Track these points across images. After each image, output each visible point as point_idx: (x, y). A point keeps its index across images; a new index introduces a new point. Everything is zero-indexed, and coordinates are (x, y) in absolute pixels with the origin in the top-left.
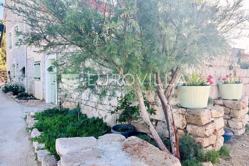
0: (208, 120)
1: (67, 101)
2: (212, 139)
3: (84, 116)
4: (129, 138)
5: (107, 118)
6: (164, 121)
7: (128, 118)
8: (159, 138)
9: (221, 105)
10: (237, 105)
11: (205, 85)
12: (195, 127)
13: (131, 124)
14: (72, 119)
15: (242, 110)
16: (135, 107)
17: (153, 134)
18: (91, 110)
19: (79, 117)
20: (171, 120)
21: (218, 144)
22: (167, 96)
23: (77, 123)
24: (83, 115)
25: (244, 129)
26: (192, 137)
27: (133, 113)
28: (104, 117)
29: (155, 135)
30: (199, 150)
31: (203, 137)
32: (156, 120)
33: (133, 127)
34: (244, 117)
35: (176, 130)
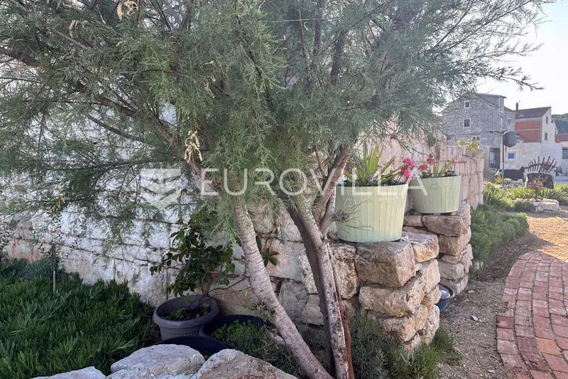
0: (410, 271)
1: (20, 238)
2: (420, 318)
3: (71, 278)
4: (214, 356)
5: (141, 283)
6: (298, 279)
7: (200, 278)
8: (302, 341)
9: (417, 227)
10: (453, 226)
11: (396, 183)
12: (381, 292)
13: (211, 294)
14: (35, 292)
15: (462, 237)
16: (221, 247)
17: (283, 333)
18: (92, 262)
19: (57, 282)
20: (330, 286)
21: (431, 326)
22: (317, 219)
23: (50, 304)
24: (67, 275)
25: (467, 279)
26: (374, 318)
27: (216, 265)
28: (129, 278)
29: (290, 333)
30: (394, 352)
31: (403, 317)
32: (278, 278)
33: (215, 303)
34: (464, 251)
35: (344, 312)
